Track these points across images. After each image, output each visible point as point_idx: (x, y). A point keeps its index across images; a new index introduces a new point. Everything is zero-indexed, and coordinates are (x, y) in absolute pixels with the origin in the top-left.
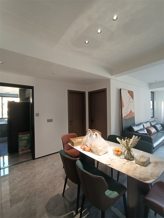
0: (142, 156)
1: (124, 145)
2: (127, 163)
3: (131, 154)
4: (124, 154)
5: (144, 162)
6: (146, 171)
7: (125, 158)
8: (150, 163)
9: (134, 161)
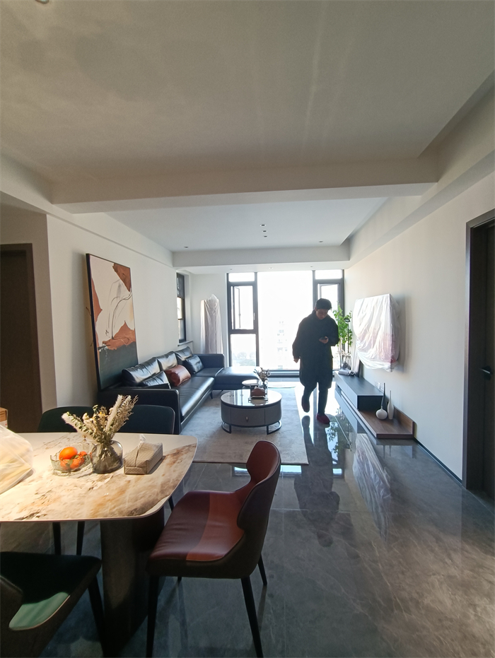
0: (143, 448)
1: (90, 431)
2: (100, 484)
3: (113, 453)
4: (92, 460)
5: (147, 462)
6: (150, 483)
7: (96, 471)
8: (162, 459)
9: (121, 471)
